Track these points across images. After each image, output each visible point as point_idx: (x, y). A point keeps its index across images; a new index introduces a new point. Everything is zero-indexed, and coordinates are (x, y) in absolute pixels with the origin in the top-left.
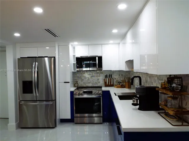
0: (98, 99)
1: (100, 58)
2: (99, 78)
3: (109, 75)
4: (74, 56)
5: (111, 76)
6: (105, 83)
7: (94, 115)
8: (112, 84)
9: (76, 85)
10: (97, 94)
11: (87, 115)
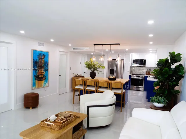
0: (142, 80)
1: (145, 61)
2: (143, 70)
3: (149, 69)
4: (132, 59)
5: (150, 70)
6: (147, 73)
7: (140, 87)
8: (150, 74)
9: (132, 73)
10: (142, 77)
11: (135, 86)
